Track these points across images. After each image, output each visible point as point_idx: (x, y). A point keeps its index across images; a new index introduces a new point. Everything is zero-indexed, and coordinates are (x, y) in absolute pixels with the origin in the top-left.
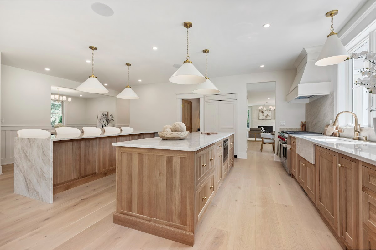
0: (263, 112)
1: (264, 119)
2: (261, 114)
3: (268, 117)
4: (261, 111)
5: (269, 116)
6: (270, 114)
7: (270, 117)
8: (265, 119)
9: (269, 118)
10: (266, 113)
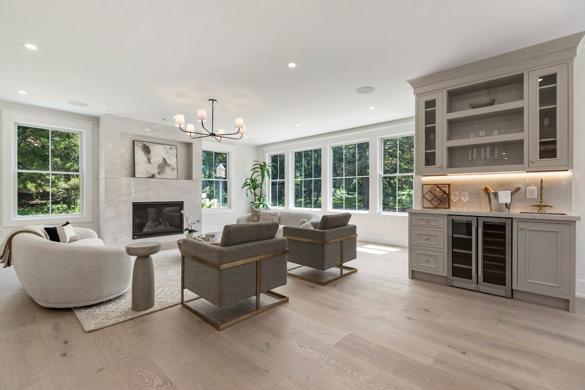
0: (147, 150)
1: (153, 176)
2: (140, 155)
3: (168, 170)
4: (141, 144)
5: (169, 166)
6: (172, 161)
7: (173, 169)
8: (157, 176)
9: (169, 173)
10: (159, 153)
